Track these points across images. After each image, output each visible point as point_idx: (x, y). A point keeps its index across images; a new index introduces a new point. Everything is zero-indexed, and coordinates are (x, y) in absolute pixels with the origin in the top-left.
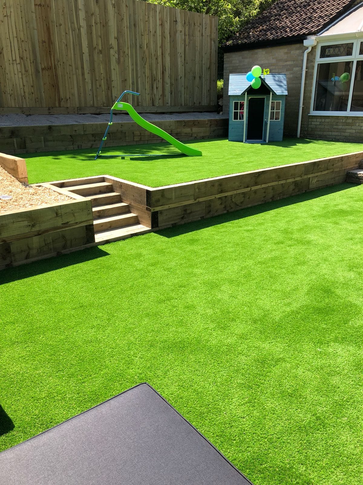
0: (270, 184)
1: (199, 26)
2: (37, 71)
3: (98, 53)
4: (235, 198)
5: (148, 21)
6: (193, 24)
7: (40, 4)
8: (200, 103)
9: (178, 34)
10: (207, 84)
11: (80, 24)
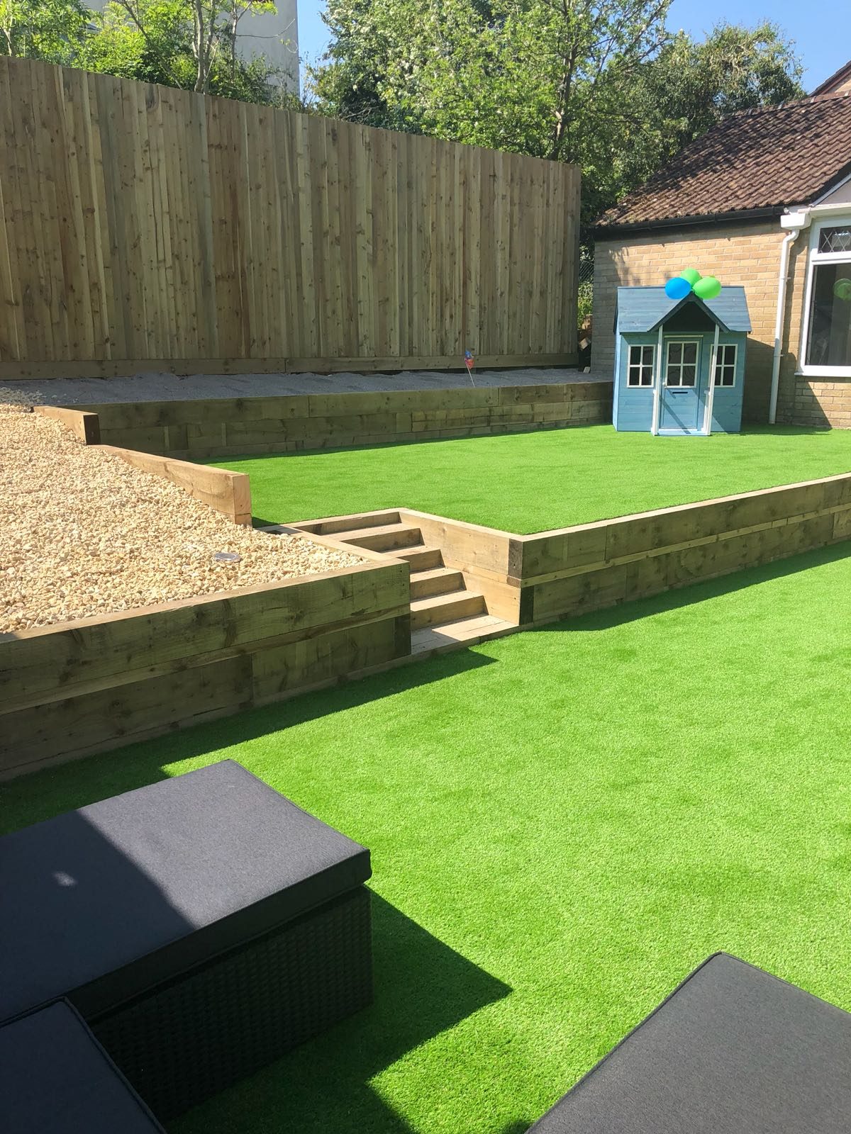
0: (756, 528)
1: (542, 184)
2: (206, 284)
3: (332, 243)
4: (685, 557)
5: (437, 177)
6: (529, 182)
7: (219, 145)
8: (540, 348)
9: (498, 202)
10: (557, 307)
11: (297, 184)
